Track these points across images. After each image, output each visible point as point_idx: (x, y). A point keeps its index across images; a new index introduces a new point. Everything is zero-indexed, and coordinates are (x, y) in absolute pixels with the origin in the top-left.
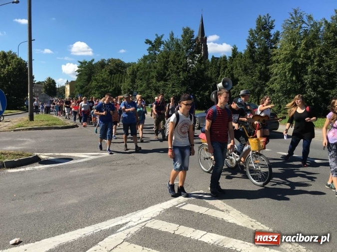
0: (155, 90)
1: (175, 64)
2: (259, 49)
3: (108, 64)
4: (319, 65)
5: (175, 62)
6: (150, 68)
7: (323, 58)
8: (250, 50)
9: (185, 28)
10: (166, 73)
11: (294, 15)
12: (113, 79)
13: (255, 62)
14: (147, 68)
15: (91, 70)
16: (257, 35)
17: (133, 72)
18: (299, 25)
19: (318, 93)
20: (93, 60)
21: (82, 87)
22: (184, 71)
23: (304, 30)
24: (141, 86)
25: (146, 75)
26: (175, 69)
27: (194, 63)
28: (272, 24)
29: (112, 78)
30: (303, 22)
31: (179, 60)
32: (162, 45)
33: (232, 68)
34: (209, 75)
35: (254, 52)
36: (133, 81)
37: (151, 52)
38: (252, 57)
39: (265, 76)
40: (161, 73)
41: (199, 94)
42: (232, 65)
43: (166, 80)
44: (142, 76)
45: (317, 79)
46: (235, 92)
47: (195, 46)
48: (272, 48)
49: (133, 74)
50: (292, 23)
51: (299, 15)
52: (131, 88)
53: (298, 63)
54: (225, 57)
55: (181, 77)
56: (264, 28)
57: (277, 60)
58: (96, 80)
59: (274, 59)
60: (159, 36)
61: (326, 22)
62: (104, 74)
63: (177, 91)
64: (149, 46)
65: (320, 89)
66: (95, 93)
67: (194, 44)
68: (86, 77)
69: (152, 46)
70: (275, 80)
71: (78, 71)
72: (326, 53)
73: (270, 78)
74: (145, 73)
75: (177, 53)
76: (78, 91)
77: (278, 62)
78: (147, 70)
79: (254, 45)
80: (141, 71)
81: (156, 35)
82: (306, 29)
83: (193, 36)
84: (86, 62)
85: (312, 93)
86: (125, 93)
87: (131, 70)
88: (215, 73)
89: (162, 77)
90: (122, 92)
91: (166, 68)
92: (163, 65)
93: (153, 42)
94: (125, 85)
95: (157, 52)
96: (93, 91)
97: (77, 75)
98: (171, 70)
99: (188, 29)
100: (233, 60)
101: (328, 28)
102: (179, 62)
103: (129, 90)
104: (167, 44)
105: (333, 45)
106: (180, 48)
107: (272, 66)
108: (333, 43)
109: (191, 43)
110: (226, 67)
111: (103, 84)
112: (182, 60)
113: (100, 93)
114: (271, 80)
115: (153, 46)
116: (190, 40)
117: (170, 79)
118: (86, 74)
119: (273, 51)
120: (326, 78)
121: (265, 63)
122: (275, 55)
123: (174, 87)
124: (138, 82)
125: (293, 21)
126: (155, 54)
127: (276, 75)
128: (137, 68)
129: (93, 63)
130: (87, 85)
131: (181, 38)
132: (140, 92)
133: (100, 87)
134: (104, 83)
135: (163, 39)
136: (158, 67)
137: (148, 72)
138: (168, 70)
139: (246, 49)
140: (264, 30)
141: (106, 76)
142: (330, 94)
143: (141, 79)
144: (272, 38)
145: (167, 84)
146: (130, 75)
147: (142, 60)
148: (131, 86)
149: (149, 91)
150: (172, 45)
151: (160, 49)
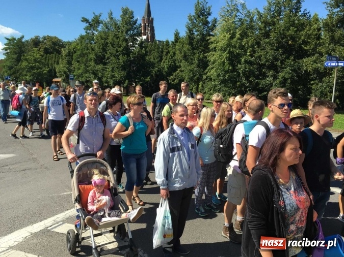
0: (94, 73)
1: (114, 46)
2: (197, 35)
3: (43, 42)
4: (251, 56)
5: (114, 45)
6: (88, 49)
7: (255, 48)
8: (189, 37)
9: (125, 7)
10: (105, 56)
11: (230, 3)
12: (49, 60)
13: (193, 49)
14: (84, 49)
15: (20, 48)
16: (195, 21)
17: (69, 52)
18: (234, 13)
19: (250, 82)
20: (23, 37)
21: (10, 68)
22: (123, 54)
23: (239, 18)
24: (79, 69)
25: (84, 56)
26: (114, 52)
27: (135, 47)
28: (210, 10)
29: (47, 59)
30: (238, 10)
31: (118, 42)
32: (101, 25)
33: (174, 54)
34: (152, 60)
35: (193, 39)
36: (69, 63)
37: (88, 31)
38: (191, 44)
39: (204, 64)
40: (100, 56)
41: (139, 79)
42: (174, 50)
43: (105, 64)
44: (79, 58)
45: (249, 69)
46: (175, 79)
47: (135, 28)
48: (210, 35)
49: (69, 55)
50: (228, 11)
51: (234, 3)
52: (66, 70)
53: (233, 53)
54: (167, 42)
55: (121, 61)
56: (202, 14)
57: (215, 48)
58: (26, 60)
59: (212, 46)
60: (97, 14)
61: (258, 12)
62: (36, 54)
63: (116, 75)
64: (85, 25)
65: (252, 79)
66: (26, 75)
67: (135, 26)
68: (15, 56)
69: (89, 24)
70: (212, 68)
71: (6, 49)
72: (258, 44)
73: (208, 66)
74: (83, 55)
75: (116, 35)
76: (6, 72)
77: (215, 51)
78: (85, 52)
79: (193, 31)
80: (78, 53)
81: (94, 13)
82: (240, 17)
83: (133, 17)
84: (15, 39)
85: (246, 82)
86: (61, 76)
87: (67, 51)
88: (157, 58)
89: (100, 60)
90: (58, 74)
91: (105, 50)
92: (101, 47)
93: (90, 20)
94: (61, 67)
95: (95, 32)
96: (24, 73)
97: (4, 54)
98: (110, 53)
99: (127, 9)
100: (175, 45)
101: (260, 18)
102: (118, 44)
103: (65, 73)
104: (106, 23)
105: (264, 36)
106: (119, 29)
107: (210, 54)
108: (264, 33)
109: (130, 24)
110: (168, 52)
111: (35, 65)
112: (121, 43)
113: (33, 75)
114: (209, 68)
115: (91, 25)
116: (130, 21)
117: (109, 62)
118: (15, 53)
119: (210, 39)
120: (257, 69)
121: (203, 50)
122: (212, 43)
123: (113, 72)
124: (75, 64)
125: (229, 9)
126: (93, 34)
127: (214, 63)
128: (74, 49)
129: (23, 40)
130: (16, 65)
131: (120, 19)
132: (77, 75)
133: (32, 68)
134: (38, 64)
135: (101, 19)
136: (96, 48)
137: (86, 53)
138: (107, 53)
139: (185, 35)
140: (203, 16)
141: (38, 56)
142: (260, 83)
143: (78, 62)
144: (210, 25)
145: (106, 68)
146: (66, 55)
147: (79, 40)
148: (67, 68)
149: (87, 75)
150: (111, 25)
151: (98, 28)
